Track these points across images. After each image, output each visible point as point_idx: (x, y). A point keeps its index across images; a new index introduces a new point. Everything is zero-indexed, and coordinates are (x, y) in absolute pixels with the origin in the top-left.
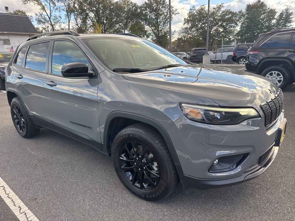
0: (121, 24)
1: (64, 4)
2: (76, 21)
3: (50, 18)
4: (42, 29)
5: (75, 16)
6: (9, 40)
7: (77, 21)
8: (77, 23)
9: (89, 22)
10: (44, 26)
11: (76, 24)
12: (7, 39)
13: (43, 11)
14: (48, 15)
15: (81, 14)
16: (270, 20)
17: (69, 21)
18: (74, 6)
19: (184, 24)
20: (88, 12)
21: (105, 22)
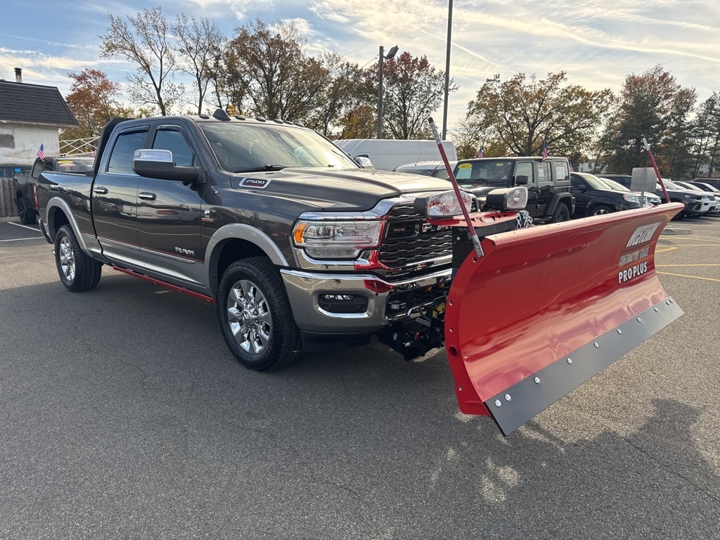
0: (319, 109)
1: (194, 60)
2: (219, 99)
3: (158, 90)
4: (139, 113)
5: (216, 87)
6: (12, 138)
7: (221, 98)
8: (220, 102)
9: (248, 102)
10: (145, 107)
11: (219, 105)
12: (7, 136)
13: (146, 74)
14: (154, 84)
15: (230, 82)
16: (682, 113)
17: (201, 98)
18: (216, 65)
19: (468, 116)
20: (246, 78)
21: (284, 102)
